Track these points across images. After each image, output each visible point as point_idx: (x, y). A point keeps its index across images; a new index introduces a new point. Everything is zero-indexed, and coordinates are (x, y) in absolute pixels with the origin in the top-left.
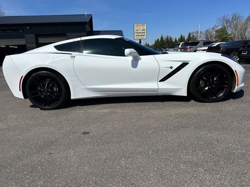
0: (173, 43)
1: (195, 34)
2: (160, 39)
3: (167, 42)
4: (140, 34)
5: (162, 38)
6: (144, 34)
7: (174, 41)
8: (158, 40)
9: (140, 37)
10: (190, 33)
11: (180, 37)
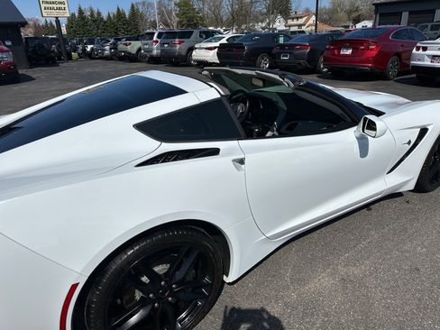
0: (105, 22)
1: (140, 7)
2: (77, 15)
3: (94, 21)
4: (55, 6)
5: (81, 12)
6: (62, 6)
7: (105, 18)
8: (73, 15)
9: (55, 13)
10: (132, 5)
11: (115, 11)
